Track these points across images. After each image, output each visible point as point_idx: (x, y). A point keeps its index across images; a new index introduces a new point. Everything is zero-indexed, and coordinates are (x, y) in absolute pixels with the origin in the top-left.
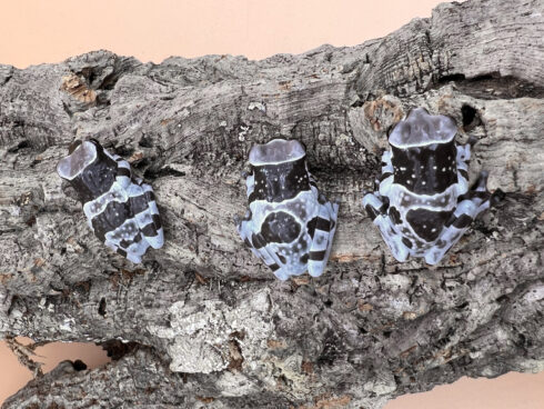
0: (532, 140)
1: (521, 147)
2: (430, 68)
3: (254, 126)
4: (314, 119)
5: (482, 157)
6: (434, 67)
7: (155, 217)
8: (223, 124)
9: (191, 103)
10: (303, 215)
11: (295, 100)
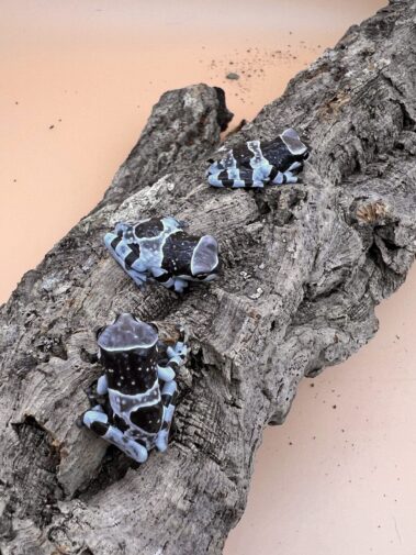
0: (56, 408)
1: (58, 396)
2: (187, 434)
3: (244, 283)
4: (214, 316)
5: (78, 371)
6: (184, 437)
8: (262, 266)
9: (296, 256)
11: (237, 314)
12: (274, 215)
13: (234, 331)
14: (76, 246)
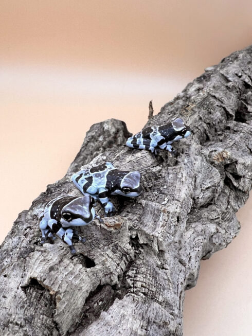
0: (50, 271)
1: (51, 263)
3: (156, 197)
4: (141, 215)
5: (62, 249)
7: (138, 146)
8: (165, 187)
9: (183, 179)
10: (97, 176)
11: (156, 212)
12: (167, 162)
13: (155, 221)
14: (52, 192)
